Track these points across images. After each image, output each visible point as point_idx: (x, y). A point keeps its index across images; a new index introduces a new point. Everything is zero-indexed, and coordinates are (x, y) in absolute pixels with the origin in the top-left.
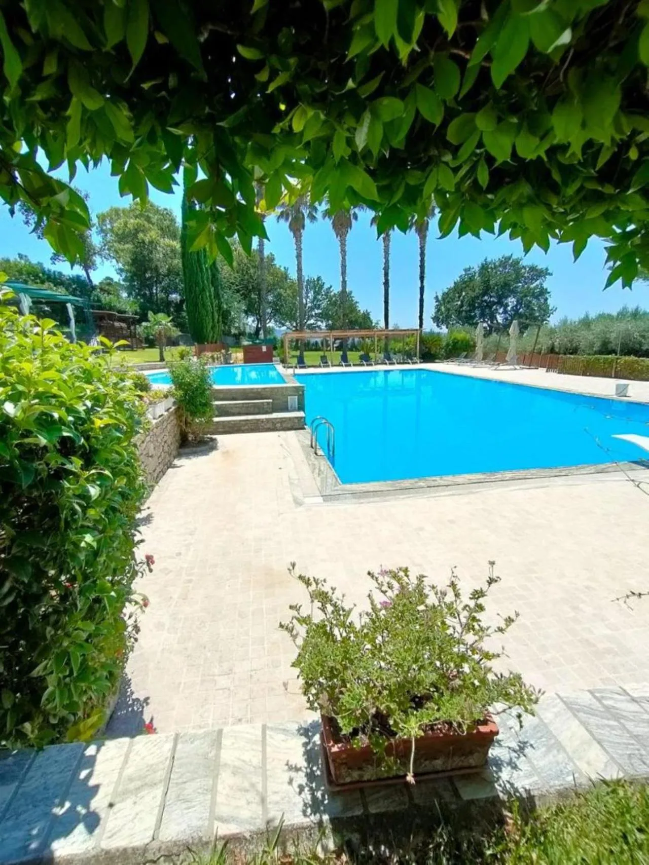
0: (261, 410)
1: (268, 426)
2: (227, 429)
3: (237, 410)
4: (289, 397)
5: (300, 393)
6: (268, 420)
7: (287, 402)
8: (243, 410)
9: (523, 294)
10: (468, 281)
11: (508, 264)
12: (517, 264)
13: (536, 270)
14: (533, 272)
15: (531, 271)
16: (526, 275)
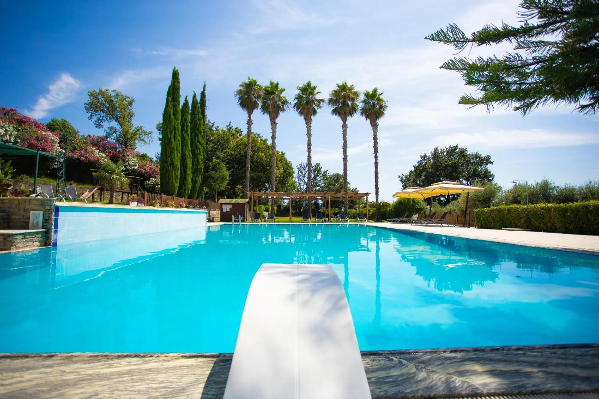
4: (32, 212)
5: (48, 207)
7: (29, 219)
9: (470, 175)
10: (425, 165)
11: (455, 153)
12: (462, 153)
13: (480, 158)
14: (478, 159)
15: (476, 159)
16: (472, 161)
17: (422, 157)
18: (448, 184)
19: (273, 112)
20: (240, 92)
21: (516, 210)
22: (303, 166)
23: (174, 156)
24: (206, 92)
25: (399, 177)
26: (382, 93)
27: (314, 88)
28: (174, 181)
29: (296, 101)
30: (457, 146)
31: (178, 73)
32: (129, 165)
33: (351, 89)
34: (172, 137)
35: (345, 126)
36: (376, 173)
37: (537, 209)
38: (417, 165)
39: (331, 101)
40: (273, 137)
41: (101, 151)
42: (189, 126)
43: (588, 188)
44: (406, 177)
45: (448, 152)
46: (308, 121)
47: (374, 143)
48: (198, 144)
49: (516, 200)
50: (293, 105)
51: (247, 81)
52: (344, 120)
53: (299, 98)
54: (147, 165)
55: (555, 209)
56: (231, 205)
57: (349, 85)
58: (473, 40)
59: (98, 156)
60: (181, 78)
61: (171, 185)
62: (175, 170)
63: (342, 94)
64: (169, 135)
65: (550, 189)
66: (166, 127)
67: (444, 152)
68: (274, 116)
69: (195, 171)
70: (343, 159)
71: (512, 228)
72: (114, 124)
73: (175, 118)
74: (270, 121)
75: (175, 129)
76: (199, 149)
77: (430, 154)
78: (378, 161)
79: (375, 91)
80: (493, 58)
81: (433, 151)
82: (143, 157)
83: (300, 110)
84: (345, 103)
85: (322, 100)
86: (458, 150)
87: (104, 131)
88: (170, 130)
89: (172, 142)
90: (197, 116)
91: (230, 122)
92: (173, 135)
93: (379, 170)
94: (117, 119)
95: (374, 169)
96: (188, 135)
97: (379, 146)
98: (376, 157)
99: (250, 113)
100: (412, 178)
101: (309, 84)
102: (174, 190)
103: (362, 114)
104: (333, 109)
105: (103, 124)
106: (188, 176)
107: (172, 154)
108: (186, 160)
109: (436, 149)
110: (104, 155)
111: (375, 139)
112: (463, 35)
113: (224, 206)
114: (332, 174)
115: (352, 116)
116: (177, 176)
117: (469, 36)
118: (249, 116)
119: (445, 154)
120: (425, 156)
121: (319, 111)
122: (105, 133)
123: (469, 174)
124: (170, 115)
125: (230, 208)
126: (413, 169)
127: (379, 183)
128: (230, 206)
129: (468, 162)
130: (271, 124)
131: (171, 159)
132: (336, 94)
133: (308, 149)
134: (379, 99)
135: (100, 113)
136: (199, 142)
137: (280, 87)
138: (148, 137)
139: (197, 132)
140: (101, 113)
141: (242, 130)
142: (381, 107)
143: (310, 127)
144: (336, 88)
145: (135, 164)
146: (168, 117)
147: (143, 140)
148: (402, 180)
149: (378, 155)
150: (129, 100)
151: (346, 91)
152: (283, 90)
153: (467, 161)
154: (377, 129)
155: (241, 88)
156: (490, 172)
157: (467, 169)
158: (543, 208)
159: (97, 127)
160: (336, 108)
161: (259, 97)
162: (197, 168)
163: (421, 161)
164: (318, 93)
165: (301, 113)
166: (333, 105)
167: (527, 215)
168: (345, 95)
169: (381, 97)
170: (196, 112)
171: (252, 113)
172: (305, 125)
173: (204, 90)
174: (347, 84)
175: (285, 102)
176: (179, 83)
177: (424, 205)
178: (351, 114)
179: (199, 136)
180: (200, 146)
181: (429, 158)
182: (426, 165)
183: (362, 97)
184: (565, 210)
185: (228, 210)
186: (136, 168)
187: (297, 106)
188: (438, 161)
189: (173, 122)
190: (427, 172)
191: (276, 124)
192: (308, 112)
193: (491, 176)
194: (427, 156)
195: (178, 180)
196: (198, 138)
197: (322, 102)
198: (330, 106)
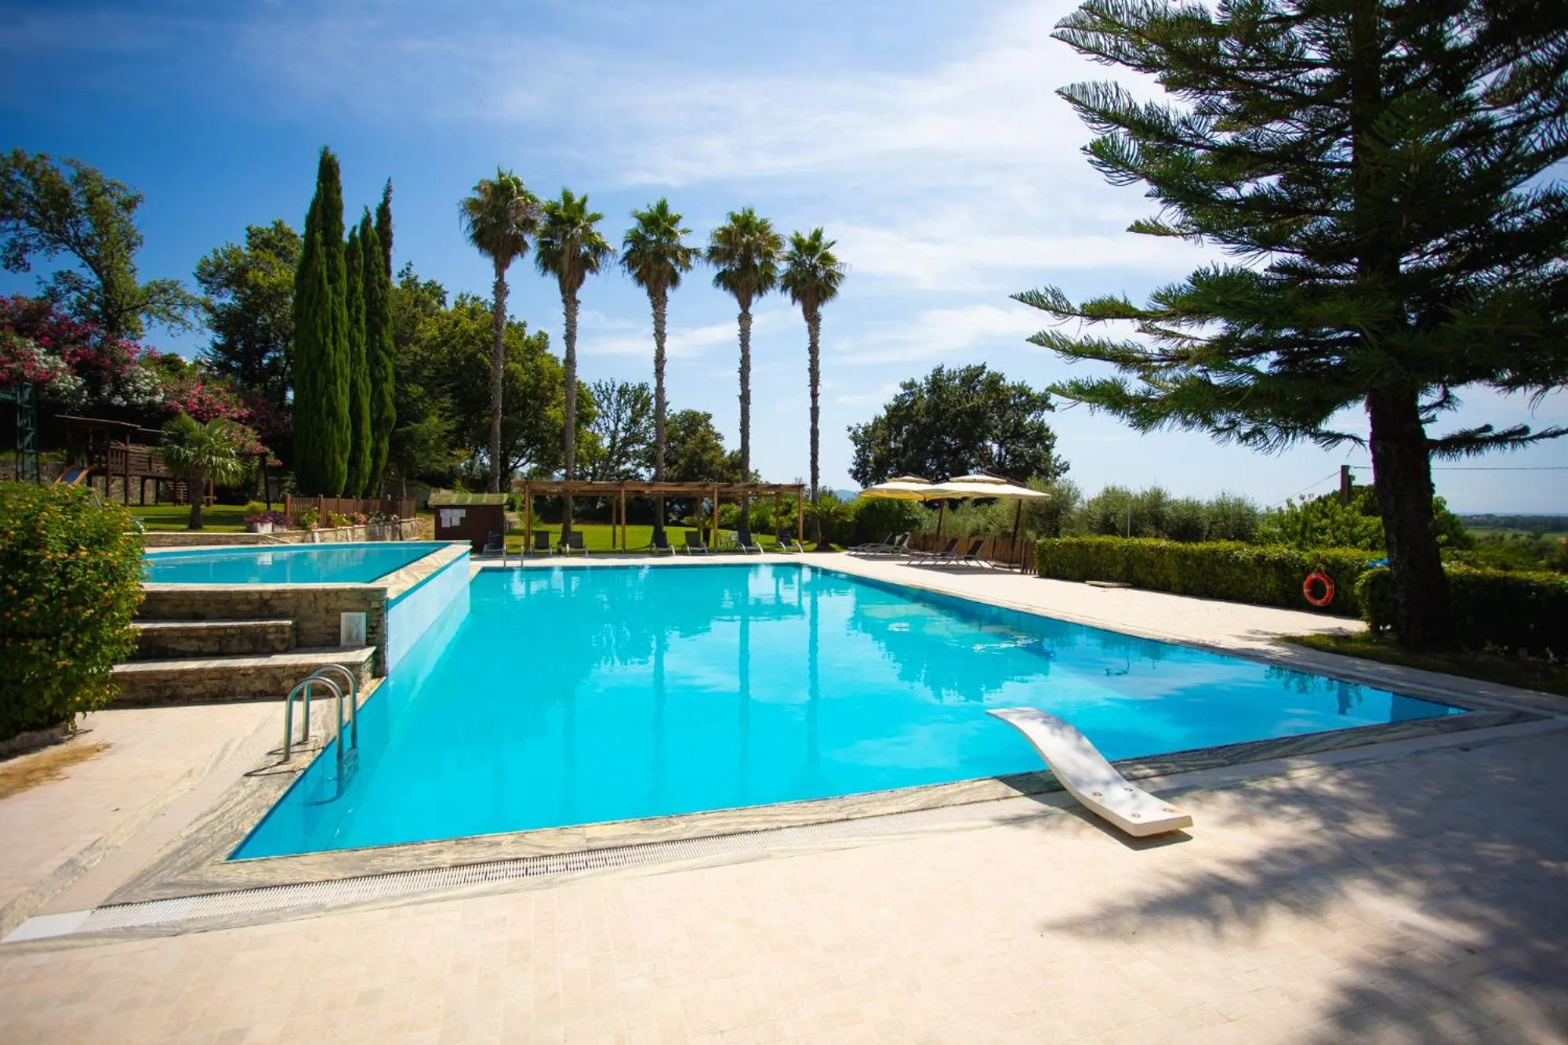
0: (260, 645)
1: (259, 685)
2: (142, 694)
3: (192, 645)
4: (344, 615)
5: (375, 605)
6: (260, 670)
7: (339, 627)
8: (211, 646)
9: (1008, 434)
10: (911, 407)
11: (979, 382)
12: (994, 382)
13: (1028, 396)
14: (1024, 398)
15: (1020, 397)
16: (1012, 402)
17: (905, 386)
18: (984, 482)
19: (569, 272)
20: (473, 206)
21: (1109, 547)
22: (604, 388)
23: (337, 392)
24: (391, 206)
25: (849, 429)
26: (833, 243)
27: (675, 220)
28: (338, 457)
29: (629, 247)
30: (984, 367)
31: (337, 166)
32: (137, 391)
33: (763, 228)
34: (329, 341)
35: (745, 319)
36: (814, 433)
37: (1144, 550)
38: (893, 403)
39: (714, 254)
40: (570, 337)
41: (51, 352)
42: (364, 307)
43: (1221, 505)
44: (866, 432)
45: (963, 380)
46: (658, 301)
47: (811, 361)
48: (382, 353)
49: (1108, 526)
50: (620, 258)
51: (494, 178)
52: (745, 304)
53: (636, 239)
54: (194, 392)
55: (1171, 551)
56: (464, 511)
57: (758, 216)
58: (1082, 315)
59: (45, 366)
60: (344, 179)
61: (330, 468)
62: (340, 429)
63: (744, 240)
64: (320, 336)
65: (1164, 505)
66: (311, 313)
67: (955, 378)
68: (571, 282)
69: (376, 426)
70: (741, 397)
71: (1101, 580)
72: (68, 261)
73: (335, 291)
74: (559, 294)
75: (334, 319)
76: (385, 367)
77: (924, 382)
78: (819, 404)
79: (817, 236)
80: (1106, 341)
81: (930, 373)
82: (171, 364)
83: (637, 271)
84: (746, 261)
85: (696, 252)
86: (985, 375)
87: (39, 283)
88: (323, 320)
89: (329, 355)
90: (376, 278)
91: (410, 264)
92: (331, 335)
93: (820, 426)
94: (79, 246)
95: (810, 424)
96: (360, 330)
97: (822, 367)
98: (814, 395)
99: (501, 266)
100: (879, 433)
101: (662, 208)
102: (339, 482)
103: (784, 288)
104: (716, 272)
105: (26, 257)
106: (364, 442)
107: (332, 387)
108: (359, 398)
109: (939, 371)
110: (63, 365)
111: (814, 350)
112: (1068, 305)
113: (445, 514)
114: (678, 413)
115: (761, 295)
116: (344, 445)
117: (1076, 305)
118: (500, 274)
119: (957, 382)
120: (912, 385)
121: (684, 276)
122: (43, 287)
123: (1004, 431)
124: (320, 282)
125: (461, 519)
126: (883, 414)
127: (820, 456)
128: (462, 513)
129: (1002, 405)
130: (564, 301)
131: (330, 400)
132: (726, 235)
133: (657, 370)
134: (827, 259)
135: (18, 225)
136: (382, 348)
137: (590, 209)
138: (196, 312)
139: (377, 320)
140: (23, 224)
141: (444, 288)
142: (830, 276)
143: (664, 316)
144: (727, 223)
145: (154, 388)
146: (317, 286)
147: (176, 319)
148: (855, 438)
149: (820, 389)
150: (123, 196)
151: (750, 233)
152: (596, 218)
153: (1002, 401)
154: (818, 329)
155: (477, 195)
156: (1047, 430)
157: (1001, 417)
158: (1152, 549)
159: (7, 267)
160: (725, 270)
161: (529, 225)
162: (379, 418)
163: (902, 396)
164: (684, 231)
165: (640, 279)
166: (717, 263)
167: (1127, 560)
168: (748, 244)
169: (831, 251)
170: (373, 266)
171: (507, 266)
172: (651, 310)
173: (387, 201)
174: (755, 215)
175: (600, 249)
176: (339, 192)
177: (923, 514)
178: (761, 290)
179: (384, 332)
180: (386, 359)
181: (921, 390)
182: (915, 407)
183: (788, 248)
184: (1184, 556)
185: (456, 522)
186: (159, 399)
187: (631, 260)
188: (939, 397)
189: (330, 301)
190: (917, 423)
191: (577, 302)
192: (659, 277)
193: (1048, 438)
194: (916, 386)
195: (347, 456)
196: (381, 335)
197: (693, 257)
198: (711, 265)
